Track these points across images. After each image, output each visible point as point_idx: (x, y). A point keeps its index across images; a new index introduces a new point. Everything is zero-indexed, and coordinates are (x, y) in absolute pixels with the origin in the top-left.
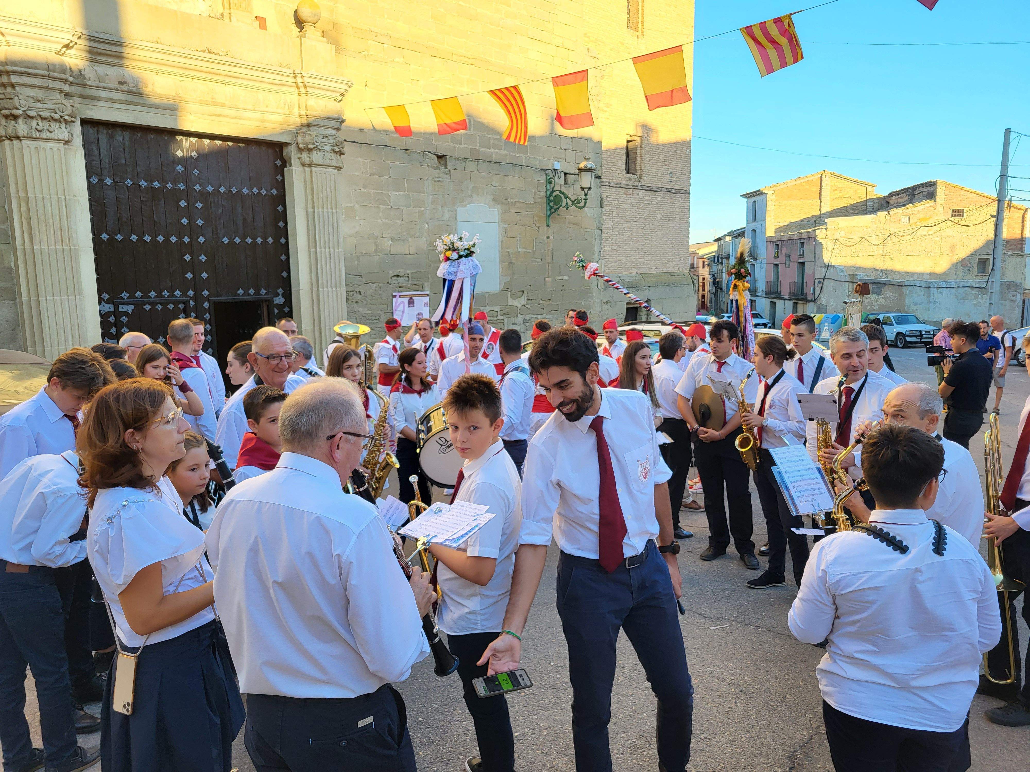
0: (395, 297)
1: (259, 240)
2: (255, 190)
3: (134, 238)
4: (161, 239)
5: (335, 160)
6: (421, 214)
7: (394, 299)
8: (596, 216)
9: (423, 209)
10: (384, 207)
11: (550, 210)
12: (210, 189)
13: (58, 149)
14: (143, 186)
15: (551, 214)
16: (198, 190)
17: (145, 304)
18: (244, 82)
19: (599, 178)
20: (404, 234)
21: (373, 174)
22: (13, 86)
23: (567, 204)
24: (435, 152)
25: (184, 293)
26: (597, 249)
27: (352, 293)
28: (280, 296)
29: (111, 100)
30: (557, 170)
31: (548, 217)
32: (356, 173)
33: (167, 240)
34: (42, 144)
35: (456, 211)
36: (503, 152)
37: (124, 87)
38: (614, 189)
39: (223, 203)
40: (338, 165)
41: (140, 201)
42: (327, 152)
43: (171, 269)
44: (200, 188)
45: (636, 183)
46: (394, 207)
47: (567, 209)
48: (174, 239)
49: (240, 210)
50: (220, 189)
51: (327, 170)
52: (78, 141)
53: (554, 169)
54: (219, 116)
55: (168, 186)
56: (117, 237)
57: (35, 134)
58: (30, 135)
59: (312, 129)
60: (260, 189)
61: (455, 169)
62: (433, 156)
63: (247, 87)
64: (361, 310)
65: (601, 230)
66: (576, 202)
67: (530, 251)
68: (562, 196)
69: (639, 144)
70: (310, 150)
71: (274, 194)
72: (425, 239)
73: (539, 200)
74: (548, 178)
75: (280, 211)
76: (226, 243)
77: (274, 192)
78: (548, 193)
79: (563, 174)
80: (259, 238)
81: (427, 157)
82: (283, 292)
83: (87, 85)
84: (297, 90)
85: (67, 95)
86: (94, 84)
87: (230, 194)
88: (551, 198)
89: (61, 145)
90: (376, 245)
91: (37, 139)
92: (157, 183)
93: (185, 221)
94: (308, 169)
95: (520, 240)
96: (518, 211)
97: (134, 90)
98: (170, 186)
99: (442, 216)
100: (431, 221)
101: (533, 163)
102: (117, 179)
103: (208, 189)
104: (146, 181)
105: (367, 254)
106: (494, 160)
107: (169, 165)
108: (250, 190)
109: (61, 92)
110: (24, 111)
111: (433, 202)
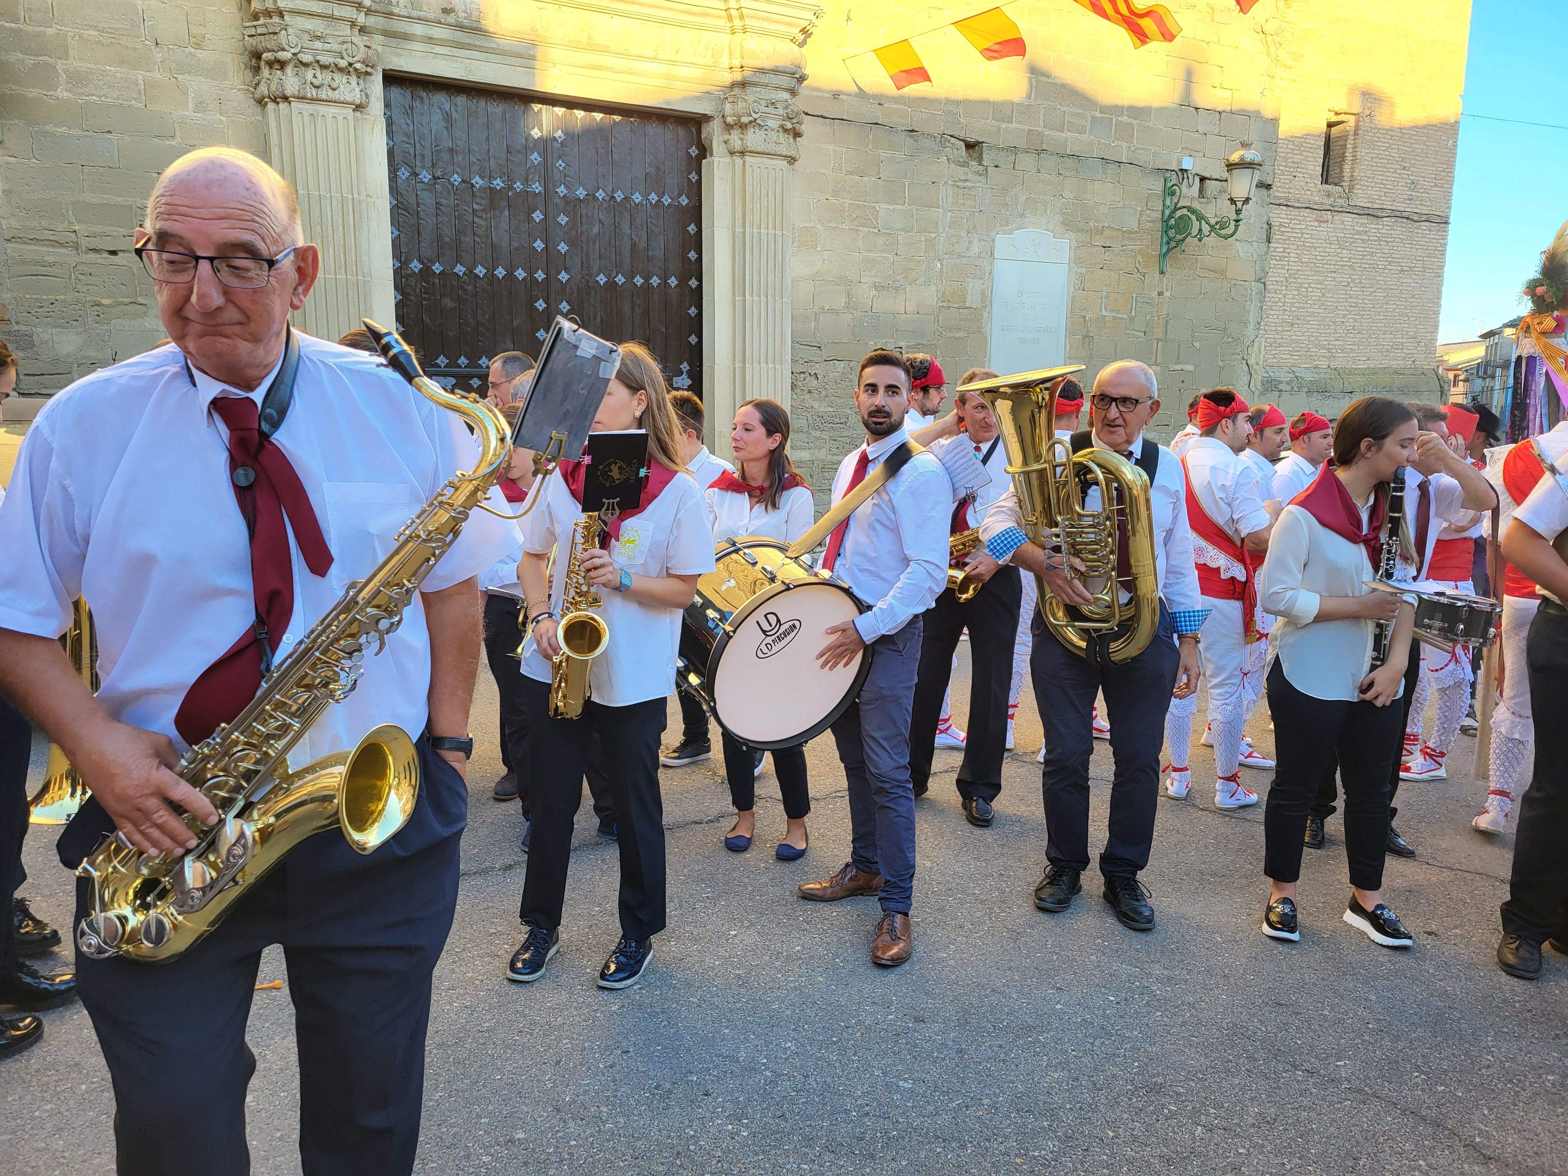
1: (655, 281)
2: (653, 197)
3: (460, 269)
4: (500, 272)
5: (785, 145)
6: (930, 244)
8: (1255, 257)
10: (866, 230)
11: (1168, 243)
12: (581, 193)
13: (345, 118)
14: (478, 186)
15: (1169, 250)
16: (562, 195)
17: (472, 377)
18: (642, 10)
19: (1268, 187)
20: (898, 278)
21: (850, 173)
22: (280, 13)
23: (1200, 230)
24: (962, 135)
26: (1252, 318)
27: (802, 376)
28: (684, 376)
29: (430, 40)
30: (1186, 170)
31: (1163, 256)
32: (822, 171)
33: (510, 275)
34: (322, 109)
35: (993, 240)
36: (1086, 137)
37: (451, 19)
38: (1296, 212)
39: (601, 217)
40: (789, 154)
41: (471, 210)
42: (772, 130)
43: (516, 323)
44: (565, 192)
45: (1341, 201)
46: (883, 231)
47: (1200, 240)
48: (520, 274)
49: (626, 229)
50: (597, 195)
51: (771, 162)
52: (377, 106)
53: (1181, 170)
54: (600, 68)
55: (515, 186)
56: (434, 268)
57: (311, 92)
58: (302, 94)
59: (750, 90)
60: (661, 195)
61: (996, 167)
62: (957, 142)
63: (646, 18)
64: (816, 405)
65: (1264, 283)
66: (1217, 227)
67: (1125, 316)
68: (1193, 217)
69: (1353, 129)
70: (743, 127)
71: (684, 204)
72: (934, 288)
73: (1148, 225)
74: (1169, 185)
75: (692, 232)
76: (602, 283)
77: (684, 200)
78: (1167, 212)
79: (1197, 179)
80: (655, 278)
81: (948, 144)
82: (688, 368)
83: (392, 14)
84: (728, 24)
85: (363, 30)
86: (404, 12)
87: (612, 203)
88: (1172, 222)
89: (349, 112)
90: (849, 295)
91: (313, 100)
92: (498, 181)
93: (539, 245)
94: (738, 160)
95: (1107, 297)
96: (1108, 245)
97: (466, 22)
98: (518, 186)
99: (968, 249)
100: (946, 256)
101: (1143, 158)
102: (439, 173)
103: (578, 193)
104: (482, 178)
105: (831, 311)
106: (1068, 152)
107: (519, 152)
108: (645, 196)
109: (353, 24)
110: (294, 54)
111: (952, 224)
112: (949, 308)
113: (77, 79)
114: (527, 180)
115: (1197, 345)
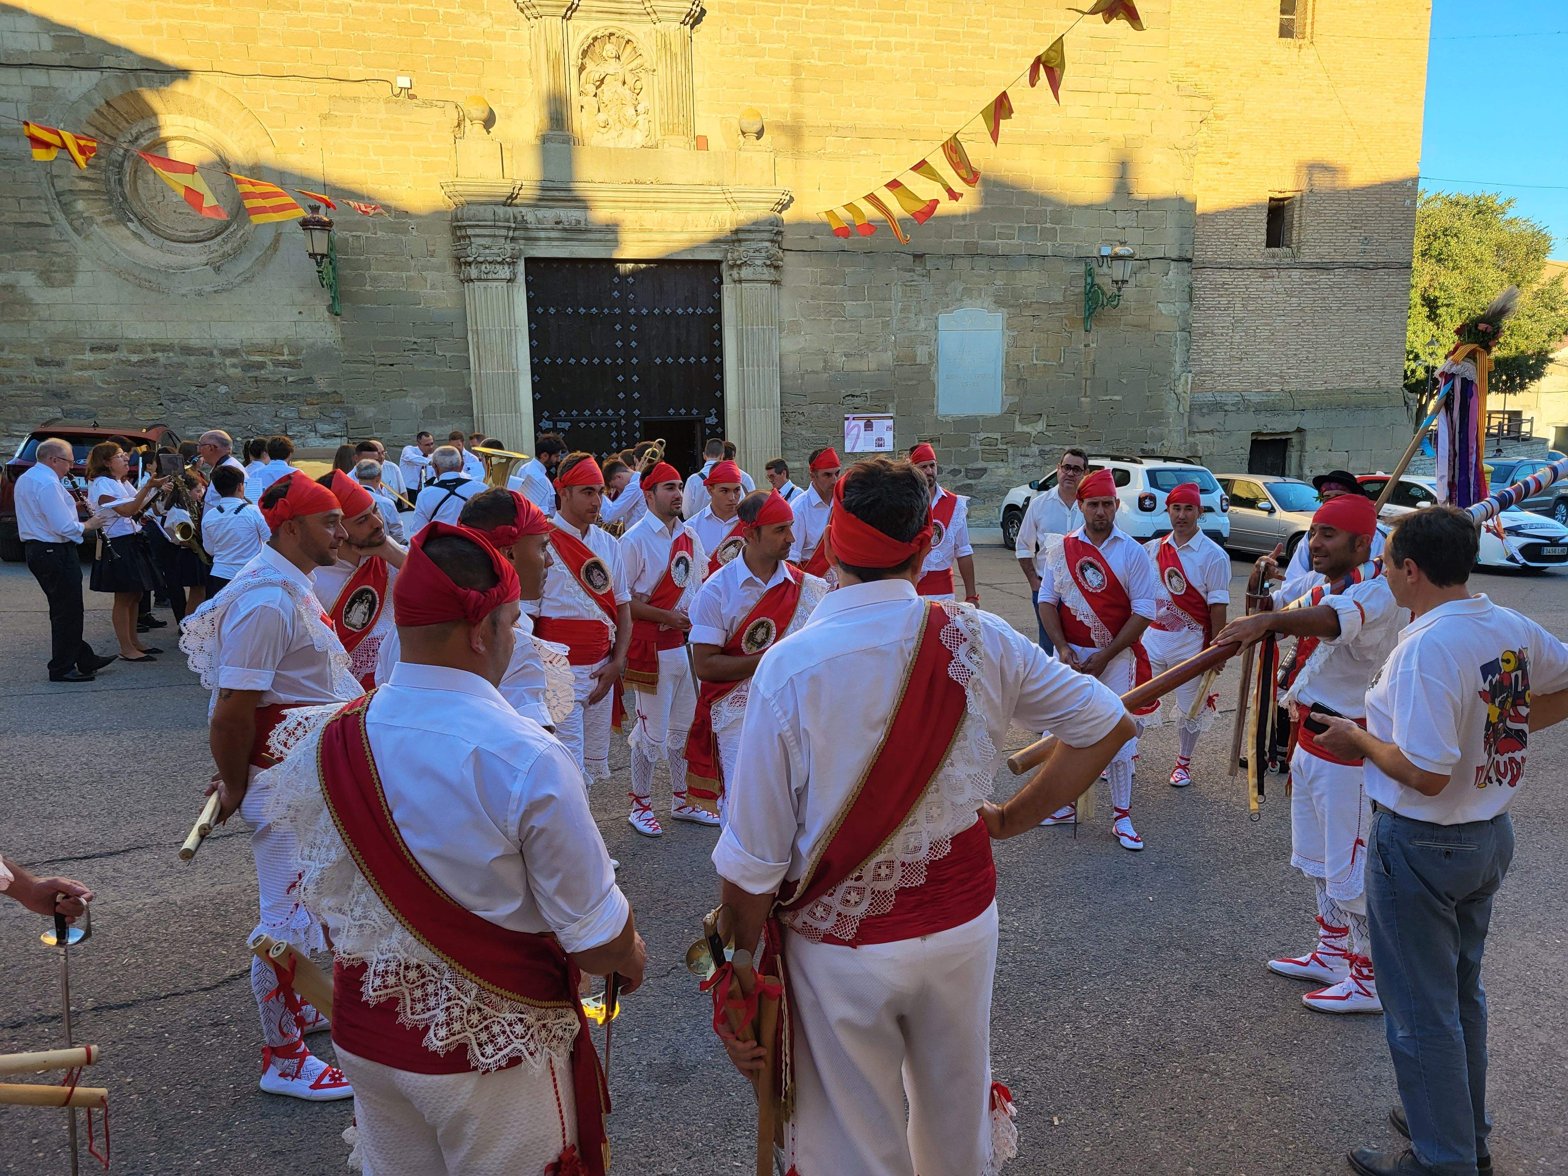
0: (847, 419)
1: (692, 360)
2: (690, 310)
4: (596, 361)
5: (768, 274)
6: (886, 325)
7: (846, 422)
8: (1178, 313)
9: (888, 319)
10: (837, 319)
11: (1088, 311)
12: (644, 311)
14: (582, 313)
15: (1090, 314)
16: (632, 314)
17: (579, 423)
18: (674, 205)
19: (1188, 260)
20: (862, 348)
22: (469, 237)
23: (1103, 302)
24: (911, 251)
25: (616, 413)
26: (1178, 358)
28: (713, 417)
29: (549, 239)
30: (1105, 256)
31: (1086, 319)
32: (801, 285)
33: (602, 362)
34: (490, 284)
35: (937, 318)
36: (1015, 241)
37: (560, 226)
39: (657, 325)
40: (773, 279)
41: (578, 327)
42: (758, 266)
43: (605, 390)
44: (635, 312)
45: (1288, 260)
46: (849, 319)
47: (1103, 309)
48: (608, 361)
49: (674, 330)
50: (654, 312)
51: (760, 285)
52: (521, 278)
53: (1103, 257)
54: (648, 241)
55: (604, 311)
56: (558, 361)
57: (484, 276)
58: (480, 277)
59: (743, 244)
60: (695, 309)
61: (937, 269)
62: (906, 256)
63: (679, 209)
64: (804, 432)
65: (1189, 332)
66: (1110, 300)
67: (1055, 363)
68: (1100, 292)
69: (1300, 202)
70: (740, 266)
71: (710, 312)
72: (890, 353)
73: (1072, 298)
74: (1090, 268)
75: (716, 329)
76: (658, 363)
77: (710, 310)
78: (1088, 289)
80: (693, 358)
81: (898, 258)
82: (716, 412)
83: (528, 228)
84: (730, 205)
85: (513, 239)
86: (534, 226)
87: (664, 315)
88: (1090, 295)
89: (504, 284)
90: (825, 361)
91: (486, 280)
92: (594, 309)
93: (619, 344)
94: (738, 286)
95: (1037, 351)
96: (1036, 314)
98: (606, 311)
99: (916, 326)
100: (898, 332)
101: (1067, 251)
102: (560, 308)
103: (642, 312)
104: (585, 308)
105: (813, 372)
106: (1000, 253)
107: (606, 292)
108: (685, 309)
109: (506, 238)
110: (475, 258)
111: (903, 310)
112: (902, 365)
113: (374, 279)
115: (1124, 381)
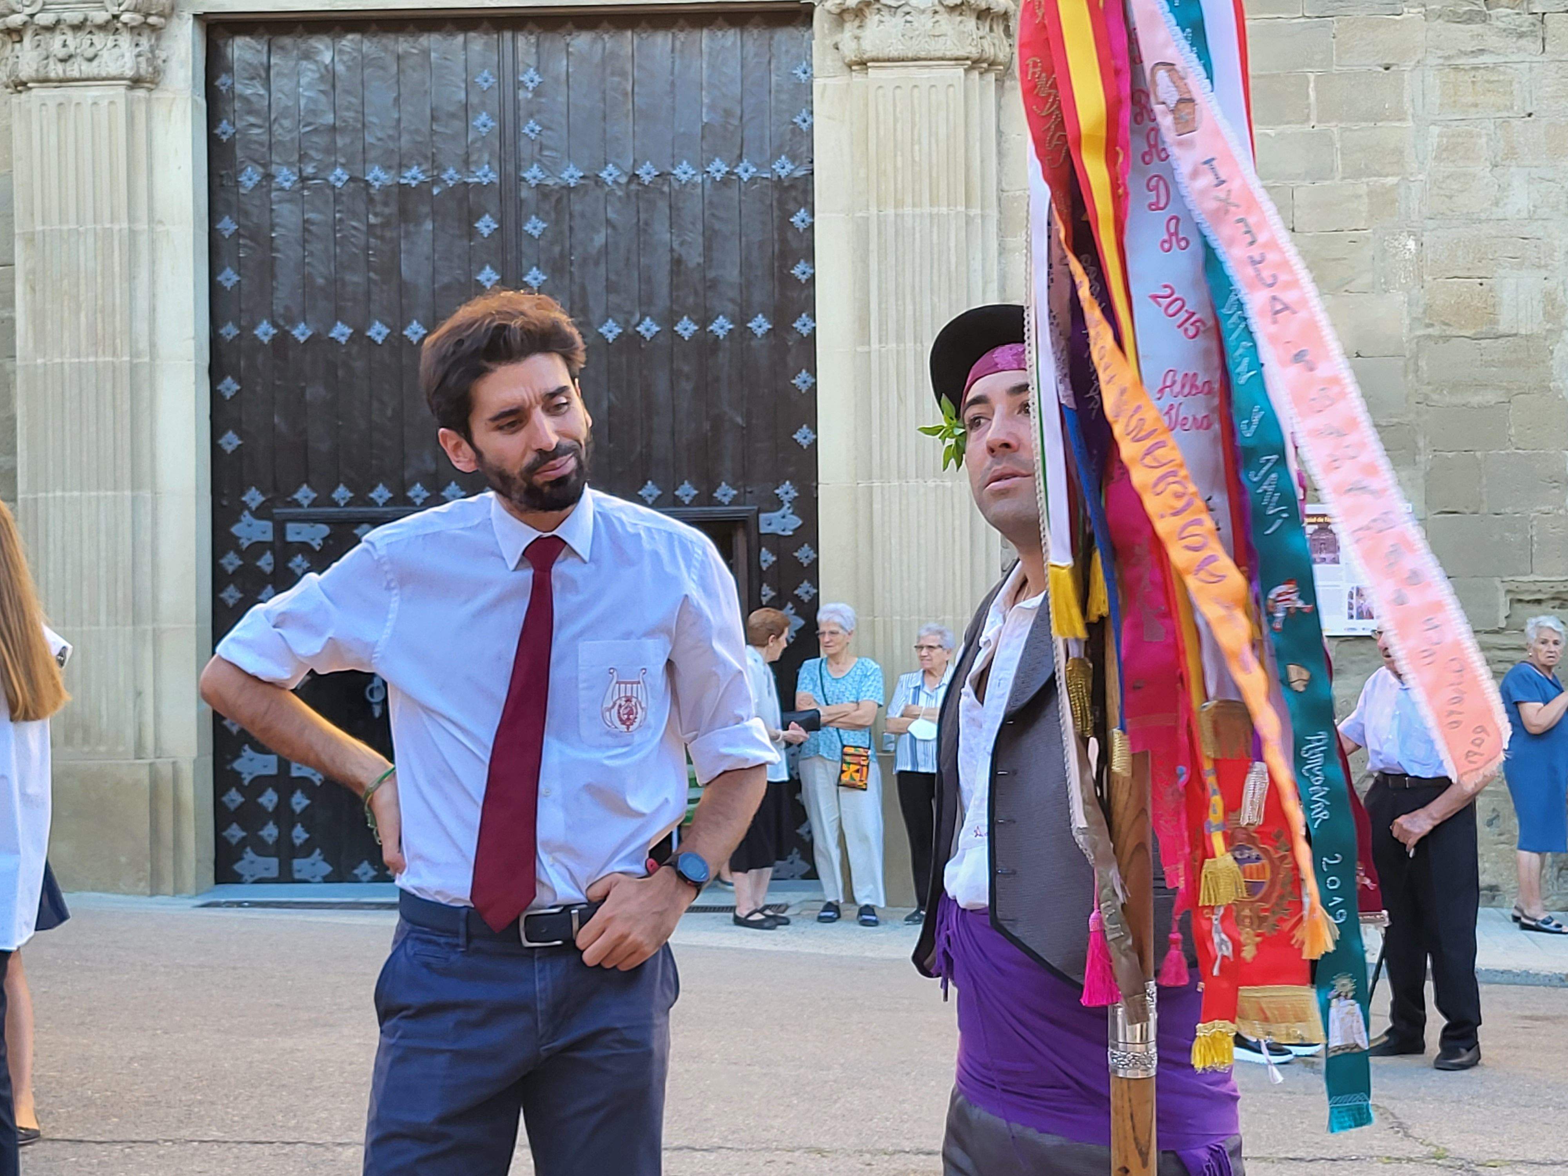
1: (721, 326)
2: (719, 167)
4: (415, 332)
6: (1383, 202)
9: (1391, 180)
12: (571, 175)
13: (112, 103)
14: (377, 184)
16: (533, 183)
17: (358, 523)
28: (785, 509)
34: (75, 93)
39: (611, 215)
40: (962, 54)
41: (363, 228)
44: (540, 176)
49: (662, 232)
50: (604, 174)
51: (930, 70)
52: (185, 76)
55: (445, 177)
56: (296, 333)
57: (56, 70)
58: (42, 74)
60: (734, 162)
70: (859, 15)
71: (781, 174)
72: (1401, 297)
75: (802, 226)
77: (782, 168)
80: (721, 320)
82: (794, 493)
87: (633, 187)
89: (119, 91)
91: (63, 81)
92: (415, 170)
93: (489, 280)
94: (859, 80)
98: (451, 176)
99: (1497, 204)
100: (1431, 224)
102: (309, 170)
103: (565, 175)
104: (387, 168)
107: (453, 116)
108: (701, 167)
110: (32, 16)
111: (1446, 151)
112: (1447, 338)
114: (467, 162)
